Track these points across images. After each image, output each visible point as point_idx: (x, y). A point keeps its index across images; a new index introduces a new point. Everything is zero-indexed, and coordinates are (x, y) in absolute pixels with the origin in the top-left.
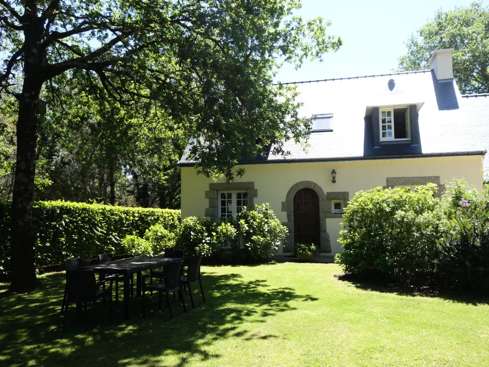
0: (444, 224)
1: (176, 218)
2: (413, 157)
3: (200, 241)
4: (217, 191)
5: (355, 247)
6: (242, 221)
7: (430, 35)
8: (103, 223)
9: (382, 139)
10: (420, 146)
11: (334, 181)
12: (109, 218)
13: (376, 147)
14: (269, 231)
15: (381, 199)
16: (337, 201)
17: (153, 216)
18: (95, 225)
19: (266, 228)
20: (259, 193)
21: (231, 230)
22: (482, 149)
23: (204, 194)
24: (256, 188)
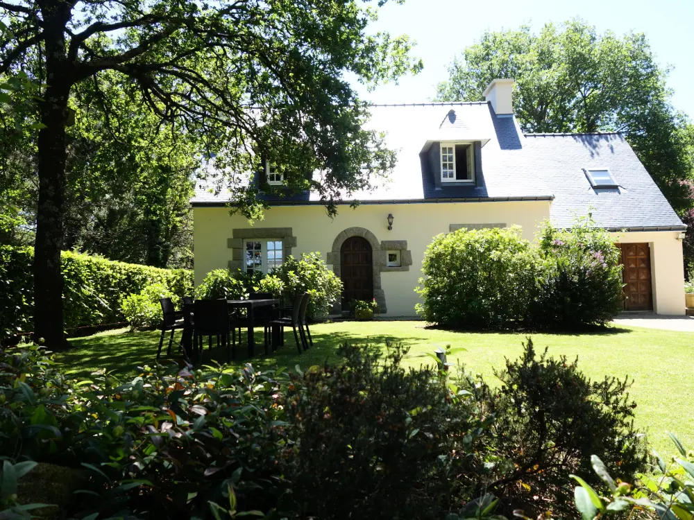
0: (542, 263)
2: (479, 201)
4: (243, 239)
5: (443, 294)
6: (291, 273)
7: (477, 60)
8: (90, 279)
9: (443, 180)
10: (486, 189)
11: (390, 228)
12: (95, 272)
13: (437, 189)
15: (472, 239)
16: (392, 252)
17: (140, 274)
18: (82, 282)
20: (299, 242)
21: (278, 283)
22: (550, 194)
23: (225, 243)
24: (294, 235)
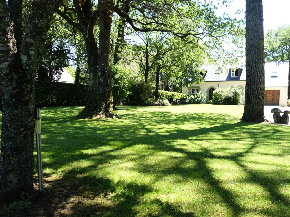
1: (181, 95)
2: (238, 81)
3: (186, 99)
4: (191, 88)
9: (231, 76)
11: (219, 86)
13: (229, 78)
14: (201, 97)
18: (163, 96)
19: (200, 96)
21: (193, 97)
24: (201, 88)
